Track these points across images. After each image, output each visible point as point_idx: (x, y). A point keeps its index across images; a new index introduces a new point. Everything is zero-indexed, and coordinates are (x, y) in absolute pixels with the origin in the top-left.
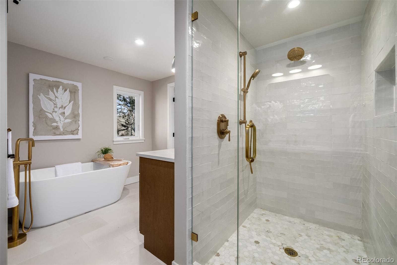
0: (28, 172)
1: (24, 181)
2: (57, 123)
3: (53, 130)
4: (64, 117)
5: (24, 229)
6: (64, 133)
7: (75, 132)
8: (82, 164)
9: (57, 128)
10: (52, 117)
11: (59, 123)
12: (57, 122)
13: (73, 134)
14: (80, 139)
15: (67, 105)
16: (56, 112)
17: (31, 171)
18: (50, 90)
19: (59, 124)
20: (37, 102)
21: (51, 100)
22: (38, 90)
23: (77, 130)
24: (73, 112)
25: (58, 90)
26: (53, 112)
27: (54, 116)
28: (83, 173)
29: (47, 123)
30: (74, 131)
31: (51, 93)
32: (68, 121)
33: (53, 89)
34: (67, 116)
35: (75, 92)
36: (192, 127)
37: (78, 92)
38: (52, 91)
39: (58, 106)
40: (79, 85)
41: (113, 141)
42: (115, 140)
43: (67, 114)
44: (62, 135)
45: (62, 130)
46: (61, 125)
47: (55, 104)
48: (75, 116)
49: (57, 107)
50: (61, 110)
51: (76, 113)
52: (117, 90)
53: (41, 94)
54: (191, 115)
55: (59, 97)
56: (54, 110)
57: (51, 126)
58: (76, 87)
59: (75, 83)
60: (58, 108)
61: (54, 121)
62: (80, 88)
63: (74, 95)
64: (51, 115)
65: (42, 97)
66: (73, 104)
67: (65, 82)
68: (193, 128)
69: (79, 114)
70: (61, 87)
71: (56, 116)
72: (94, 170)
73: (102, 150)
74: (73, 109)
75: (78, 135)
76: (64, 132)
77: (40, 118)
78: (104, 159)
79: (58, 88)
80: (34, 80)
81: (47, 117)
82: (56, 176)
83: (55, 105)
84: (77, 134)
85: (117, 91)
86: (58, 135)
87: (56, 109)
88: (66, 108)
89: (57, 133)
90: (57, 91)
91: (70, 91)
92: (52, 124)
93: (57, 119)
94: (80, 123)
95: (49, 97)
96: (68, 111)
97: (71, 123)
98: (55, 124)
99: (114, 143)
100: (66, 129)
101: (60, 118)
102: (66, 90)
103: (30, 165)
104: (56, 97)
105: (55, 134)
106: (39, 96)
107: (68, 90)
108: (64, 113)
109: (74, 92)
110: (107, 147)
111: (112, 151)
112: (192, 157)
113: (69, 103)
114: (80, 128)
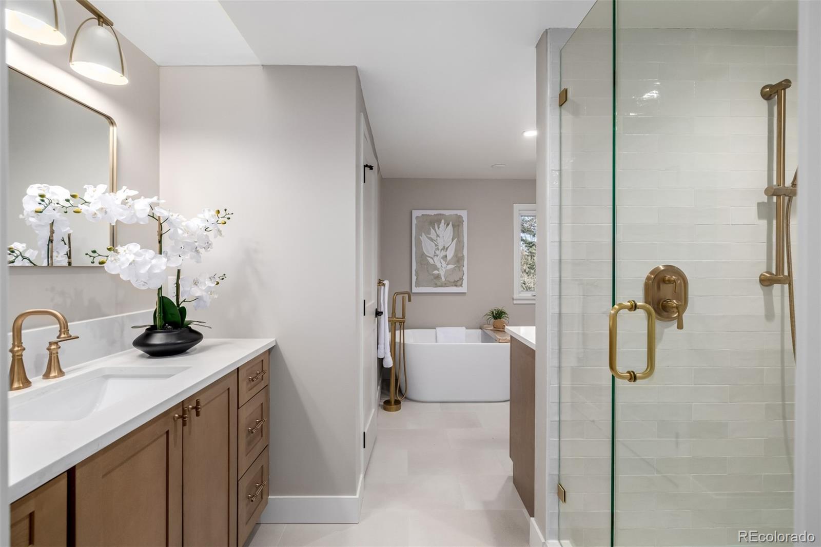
0: (402, 331)
1: (399, 341)
2: (439, 271)
3: (435, 280)
4: (446, 262)
5: (399, 395)
6: (445, 284)
7: (459, 283)
8: (467, 330)
9: (438, 277)
10: (433, 263)
11: (440, 270)
12: (438, 269)
13: (456, 286)
14: (465, 293)
15: (450, 245)
16: (437, 256)
17: (405, 331)
18: (431, 228)
19: (440, 272)
20: (419, 243)
21: (432, 240)
22: (420, 230)
23: (461, 280)
24: (456, 255)
25: (440, 226)
26: (434, 256)
27: (436, 261)
28: (469, 344)
29: (428, 271)
30: (458, 281)
31: (432, 231)
32: (451, 267)
33: (435, 225)
34: (450, 260)
35: (459, 226)
36: (560, 296)
37: (463, 224)
38: (434, 228)
39: (439, 247)
40: (464, 214)
41: (513, 299)
42: (515, 296)
43: (449, 258)
44: (444, 287)
45: (443, 279)
46: (442, 273)
47: (436, 245)
48: (458, 260)
49: (438, 249)
50: (443, 253)
51: (460, 255)
52: (519, 210)
53: (423, 234)
54: (557, 275)
55: (441, 236)
56: (435, 253)
57: (433, 274)
58: (460, 217)
59: (459, 212)
60: (440, 251)
61: (436, 268)
62: (465, 219)
63: (458, 229)
64: (432, 260)
65: (423, 238)
66: (456, 244)
67: (447, 213)
68: (562, 297)
69: (463, 256)
70: (443, 221)
71: (437, 262)
72: (482, 342)
73: (493, 313)
74: (456, 251)
75: (462, 287)
76: (446, 282)
77: (421, 264)
78: (492, 328)
79: (439, 222)
80: (417, 217)
81: (428, 263)
82: (436, 342)
83: (437, 247)
84: (461, 285)
85: (521, 212)
86: (440, 286)
87: (438, 252)
88: (449, 249)
89: (439, 284)
90: (439, 228)
91: (453, 225)
92: (434, 272)
93: (438, 265)
94: (465, 269)
95: (431, 237)
96: (450, 254)
97: (454, 269)
98: (436, 272)
99: (515, 302)
100: (447, 279)
101: (441, 263)
102: (448, 225)
103: (404, 323)
104: (438, 236)
105: (436, 286)
106: (420, 237)
107: (451, 224)
108: (446, 256)
109: (457, 224)
110: (500, 309)
111: (506, 316)
112: (560, 349)
113: (452, 242)
114: (465, 278)
